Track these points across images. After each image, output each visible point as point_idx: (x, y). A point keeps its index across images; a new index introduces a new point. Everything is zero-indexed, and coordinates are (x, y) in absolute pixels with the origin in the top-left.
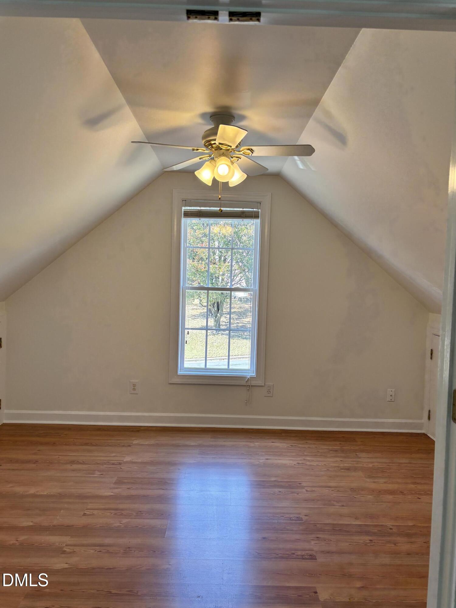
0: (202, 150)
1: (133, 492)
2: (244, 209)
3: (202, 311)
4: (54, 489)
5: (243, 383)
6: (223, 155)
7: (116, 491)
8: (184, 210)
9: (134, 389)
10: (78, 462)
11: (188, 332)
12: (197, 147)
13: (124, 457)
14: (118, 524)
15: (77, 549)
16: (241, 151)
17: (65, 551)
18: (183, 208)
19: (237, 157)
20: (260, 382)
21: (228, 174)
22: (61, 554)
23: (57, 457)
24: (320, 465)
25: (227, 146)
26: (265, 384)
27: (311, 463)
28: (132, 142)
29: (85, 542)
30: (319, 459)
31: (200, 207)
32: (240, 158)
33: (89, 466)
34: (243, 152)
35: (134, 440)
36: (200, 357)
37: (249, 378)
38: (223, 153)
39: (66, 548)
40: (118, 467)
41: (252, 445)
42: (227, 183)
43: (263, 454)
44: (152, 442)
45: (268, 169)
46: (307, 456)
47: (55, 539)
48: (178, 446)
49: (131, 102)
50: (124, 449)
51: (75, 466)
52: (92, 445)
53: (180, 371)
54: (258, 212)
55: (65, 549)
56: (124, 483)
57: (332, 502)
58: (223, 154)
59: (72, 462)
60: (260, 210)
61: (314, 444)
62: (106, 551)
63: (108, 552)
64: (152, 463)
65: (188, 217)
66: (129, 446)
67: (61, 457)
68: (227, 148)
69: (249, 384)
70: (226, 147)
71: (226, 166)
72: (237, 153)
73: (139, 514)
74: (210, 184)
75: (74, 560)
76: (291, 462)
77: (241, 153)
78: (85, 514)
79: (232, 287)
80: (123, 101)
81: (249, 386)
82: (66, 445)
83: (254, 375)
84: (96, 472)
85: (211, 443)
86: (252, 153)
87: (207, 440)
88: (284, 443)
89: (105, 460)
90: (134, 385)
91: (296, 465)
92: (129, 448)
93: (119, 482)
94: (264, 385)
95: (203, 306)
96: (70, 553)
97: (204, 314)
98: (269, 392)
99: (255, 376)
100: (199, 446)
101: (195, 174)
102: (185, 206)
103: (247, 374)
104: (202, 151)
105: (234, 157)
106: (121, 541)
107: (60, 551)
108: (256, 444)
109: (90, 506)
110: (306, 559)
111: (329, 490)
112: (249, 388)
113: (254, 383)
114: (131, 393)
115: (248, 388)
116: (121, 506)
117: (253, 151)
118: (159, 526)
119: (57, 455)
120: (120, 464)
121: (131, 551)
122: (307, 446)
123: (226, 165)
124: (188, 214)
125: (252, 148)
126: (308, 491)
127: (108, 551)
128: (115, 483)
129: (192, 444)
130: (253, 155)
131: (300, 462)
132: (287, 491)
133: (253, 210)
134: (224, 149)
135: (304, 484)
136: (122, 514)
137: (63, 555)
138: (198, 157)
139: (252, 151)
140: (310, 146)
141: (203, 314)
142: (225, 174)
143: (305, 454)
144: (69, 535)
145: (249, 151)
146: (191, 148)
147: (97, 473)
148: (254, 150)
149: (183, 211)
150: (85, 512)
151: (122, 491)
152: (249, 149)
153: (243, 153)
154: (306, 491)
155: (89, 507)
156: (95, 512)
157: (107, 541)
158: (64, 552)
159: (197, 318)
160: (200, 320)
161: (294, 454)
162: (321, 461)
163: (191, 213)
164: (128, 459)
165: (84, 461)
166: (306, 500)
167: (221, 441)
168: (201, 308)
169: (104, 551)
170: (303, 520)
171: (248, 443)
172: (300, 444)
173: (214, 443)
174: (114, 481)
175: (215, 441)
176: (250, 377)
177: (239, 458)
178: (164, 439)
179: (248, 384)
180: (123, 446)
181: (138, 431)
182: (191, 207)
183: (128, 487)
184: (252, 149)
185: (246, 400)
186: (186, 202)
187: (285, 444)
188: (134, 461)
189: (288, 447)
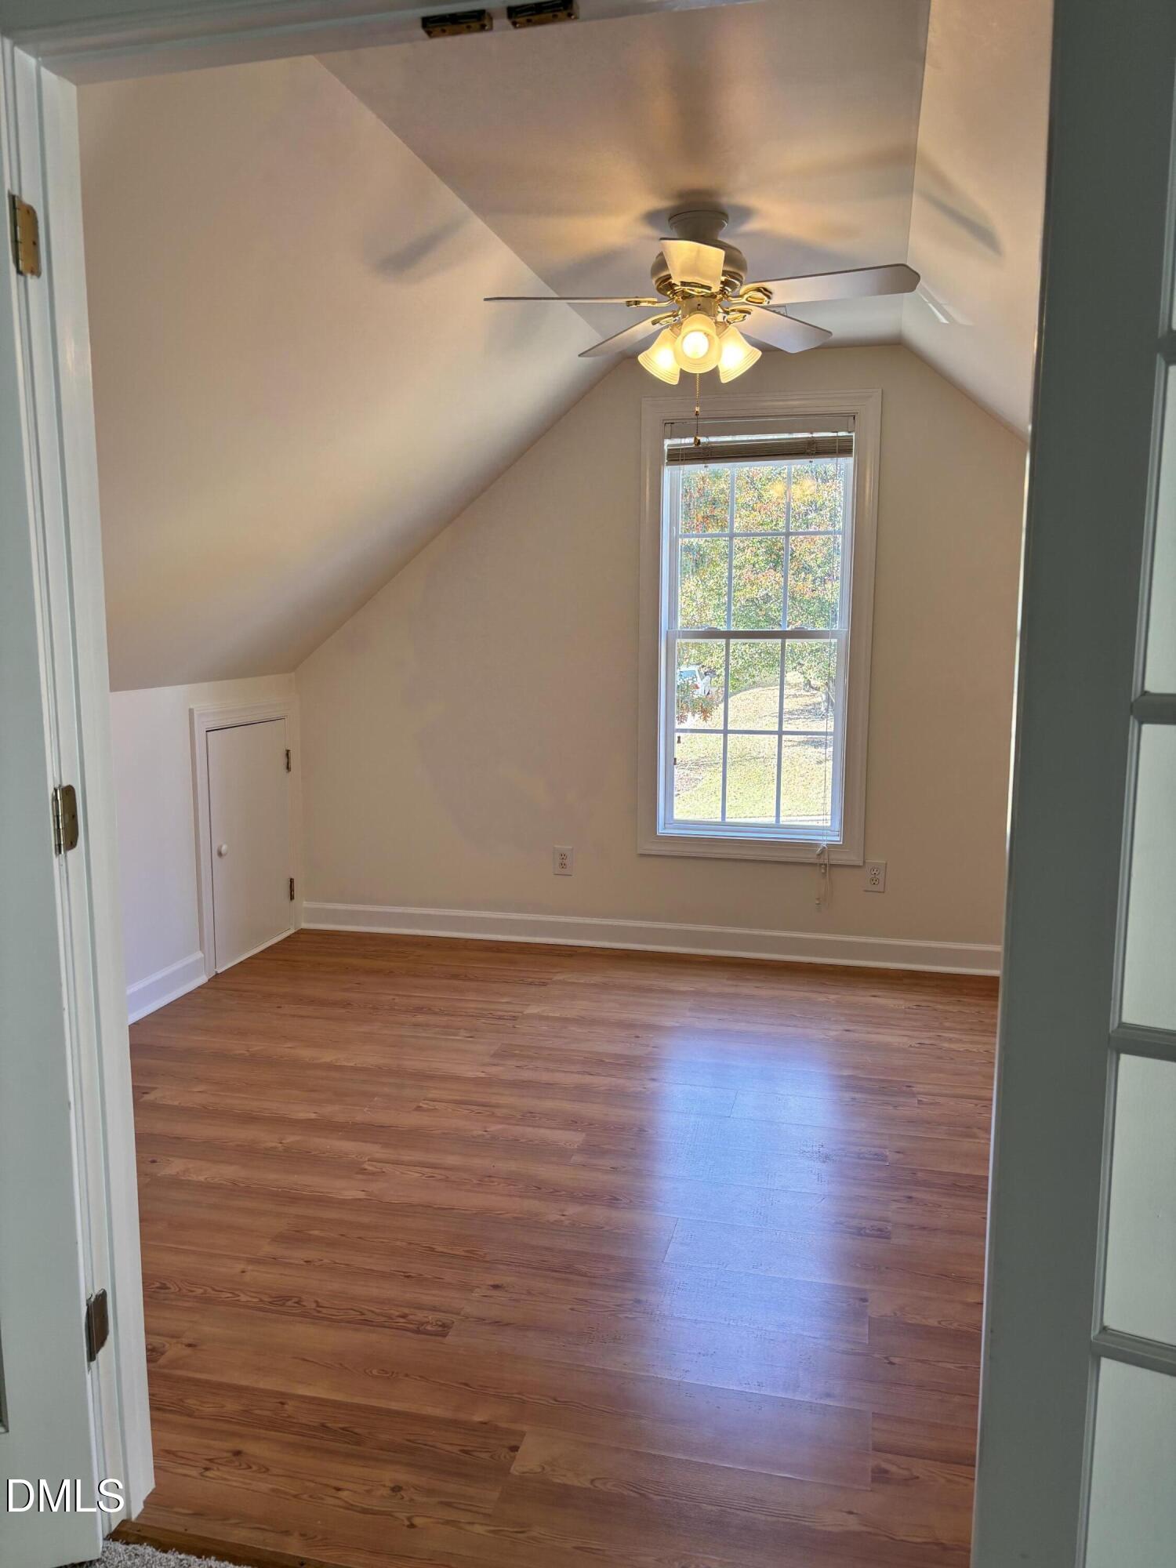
0: (649, 302)
1: (526, 1075)
2: (815, 435)
3: (809, 702)
4: (370, 1057)
5: (811, 858)
6: (699, 309)
7: (493, 1070)
8: (668, 446)
9: (563, 865)
10: (430, 1009)
11: (679, 738)
12: (637, 297)
13: (526, 1005)
14: (481, 1133)
15: (388, 1168)
16: (742, 296)
17: (365, 1169)
18: (667, 442)
19: (741, 311)
20: (854, 859)
21: (707, 353)
22: (357, 1173)
23: (392, 997)
24: (974, 1050)
25: (699, 287)
26: (864, 862)
27: (953, 1046)
28: (486, 300)
29: (406, 1158)
30: (976, 1038)
31: (707, 437)
32: (749, 313)
33: (450, 1018)
34: (746, 296)
35: (558, 972)
36: (799, 813)
37: (824, 848)
38: (699, 305)
39: (369, 1165)
40: (509, 1024)
41: (821, 998)
42: (714, 373)
43: (843, 1019)
44: (597, 978)
45: (830, 332)
46: (949, 1029)
47: (349, 1147)
48: (649, 990)
49: (482, 208)
50: (533, 989)
51: (421, 1018)
52: (466, 978)
53: (665, 828)
54: (849, 440)
55: (366, 1167)
56: (514, 1056)
57: (976, 1130)
58: (699, 307)
59: (419, 1010)
60: (853, 434)
61: (977, 1005)
62: (443, 1177)
63: (447, 1180)
64: (579, 1021)
65: (678, 462)
66: (544, 984)
67: (397, 999)
68: (702, 292)
69: (826, 862)
70: (700, 290)
71: (704, 336)
72: (734, 300)
73: (529, 1117)
74: (675, 382)
75: (376, 1187)
76: (905, 1039)
77: (744, 300)
78: (419, 1108)
79: (787, 629)
80: (460, 206)
81: (826, 865)
82: (416, 976)
83: (837, 839)
84: (462, 1031)
85: (727, 990)
86: (769, 297)
87: (718, 984)
88: (901, 998)
89: (486, 1010)
90: (563, 856)
91: (914, 1047)
92: (543, 988)
93: (503, 1054)
94: (861, 864)
95: (812, 687)
96: (373, 1174)
97: (814, 709)
98: (874, 881)
99: (841, 843)
100: (697, 993)
101: (638, 362)
102: (670, 438)
103: (820, 838)
104: (650, 305)
105: (733, 310)
106: (476, 1162)
107: (356, 1169)
108: (833, 997)
109: (432, 1094)
110: (868, 1235)
111: (976, 1105)
112: (826, 870)
113: (837, 858)
114: (556, 873)
115: (823, 871)
116: (494, 1100)
117: (771, 293)
118: (562, 1144)
119: (390, 994)
120: (514, 1018)
121: (493, 1182)
122: (956, 1009)
123: (705, 333)
124: (678, 457)
125: (768, 285)
126: (923, 1104)
127: (448, 1177)
128: (495, 1055)
129: (682, 989)
130: (770, 304)
131: (927, 1042)
132: (871, 1100)
133: (835, 434)
134: (697, 296)
135: (918, 1088)
136: (493, 1115)
137: (360, 1176)
138: (649, 318)
139: (767, 293)
140: (905, 268)
141: (810, 707)
142: (701, 355)
143: (947, 1024)
144: (381, 1143)
145: (760, 295)
146: (624, 301)
147: (463, 1033)
148: (772, 291)
149: (666, 448)
150: (421, 1105)
151: (505, 1070)
152: (758, 290)
153: (747, 300)
154: (918, 1103)
155: (430, 1096)
156: (438, 1105)
157: (451, 1160)
158: (363, 1171)
159: (797, 719)
160: (803, 722)
161: (918, 1024)
162: (978, 1043)
163: (686, 454)
164: (533, 1010)
165: (442, 1009)
166: (911, 1122)
167: (748, 988)
168: (809, 694)
169: (440, 1177)
170: (885, 1161)
171: (813, 996)
172: (941, 1003)
173: (732, 990)
174: (492, 1052)
175: (736, 986)
176: (827, 844)
177: (782, 1025)
178: (622, 976)
179: (821, 861)
180: (531, 984)
181: (571, 956)
182: (685, 437)
183: (519, 1064)
184: (766, 290)
185: (818, 899)
186: (673, 427)
187: (901, 1002)
188: (545, 1014)
189: (909, 1008)
